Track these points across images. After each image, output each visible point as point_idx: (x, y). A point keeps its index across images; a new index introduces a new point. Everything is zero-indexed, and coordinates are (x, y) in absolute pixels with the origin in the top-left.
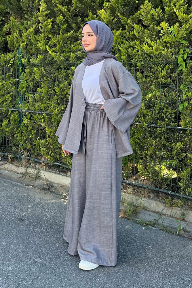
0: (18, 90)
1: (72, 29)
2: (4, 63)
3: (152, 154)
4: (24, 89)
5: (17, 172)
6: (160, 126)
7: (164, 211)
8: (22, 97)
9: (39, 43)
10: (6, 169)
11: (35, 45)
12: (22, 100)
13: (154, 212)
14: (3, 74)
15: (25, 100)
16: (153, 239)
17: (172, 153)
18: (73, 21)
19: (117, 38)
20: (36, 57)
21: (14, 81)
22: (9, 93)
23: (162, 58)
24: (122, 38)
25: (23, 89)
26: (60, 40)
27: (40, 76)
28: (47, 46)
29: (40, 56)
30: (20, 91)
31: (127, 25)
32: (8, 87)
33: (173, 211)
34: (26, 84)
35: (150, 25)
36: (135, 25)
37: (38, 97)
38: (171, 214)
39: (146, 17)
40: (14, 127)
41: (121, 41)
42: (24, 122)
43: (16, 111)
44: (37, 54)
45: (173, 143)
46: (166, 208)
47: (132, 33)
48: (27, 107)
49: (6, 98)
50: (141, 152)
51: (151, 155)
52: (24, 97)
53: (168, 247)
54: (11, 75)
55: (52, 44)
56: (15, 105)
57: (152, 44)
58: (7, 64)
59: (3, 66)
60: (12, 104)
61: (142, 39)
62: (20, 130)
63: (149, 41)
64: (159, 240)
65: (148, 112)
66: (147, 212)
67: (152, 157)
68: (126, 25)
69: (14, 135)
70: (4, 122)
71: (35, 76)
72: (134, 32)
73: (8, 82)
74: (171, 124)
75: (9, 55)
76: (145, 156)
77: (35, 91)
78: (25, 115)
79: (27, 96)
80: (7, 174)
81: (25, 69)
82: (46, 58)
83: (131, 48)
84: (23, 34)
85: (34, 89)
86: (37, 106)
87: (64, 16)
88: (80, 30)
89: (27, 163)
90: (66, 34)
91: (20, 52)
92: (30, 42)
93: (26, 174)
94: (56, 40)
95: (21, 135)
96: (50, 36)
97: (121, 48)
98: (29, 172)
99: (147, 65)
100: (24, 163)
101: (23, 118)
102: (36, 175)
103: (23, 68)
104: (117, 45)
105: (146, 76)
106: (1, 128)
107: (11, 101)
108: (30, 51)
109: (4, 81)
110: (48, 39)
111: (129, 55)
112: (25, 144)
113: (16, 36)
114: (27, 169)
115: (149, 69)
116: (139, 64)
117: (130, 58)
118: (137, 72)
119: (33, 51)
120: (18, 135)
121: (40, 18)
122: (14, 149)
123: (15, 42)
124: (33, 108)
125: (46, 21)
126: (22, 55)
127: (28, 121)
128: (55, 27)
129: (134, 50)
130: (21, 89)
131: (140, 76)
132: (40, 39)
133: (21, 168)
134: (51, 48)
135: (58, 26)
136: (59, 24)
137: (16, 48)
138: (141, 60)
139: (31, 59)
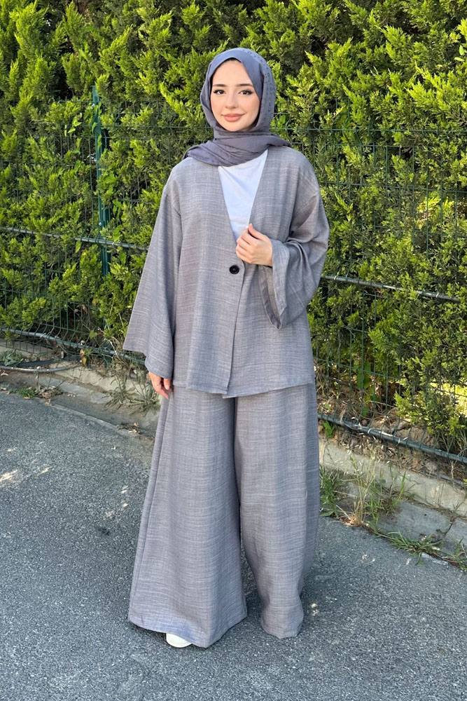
0: (95, 193)
1: (224, 37)
2: (58, 126)
3: (433, 368)
4: (110, 192)
5: (102, 389)
6: (455, 299)
7: (460, 507)
8: (107, 211)
9: (140, 75)
10: (77, 381)
11: (132, 81)
12: (107, 218)
13: (434, 509)
14: (58, 151)
15: (113, 217)
18: (226, 16)
19: (340, 63)
20: (136, 110)
21: (84, 171)
22: (74, 200)
24: (353, 64)
25: (107, 192)
26: (192, 69)
27: (147, 159)
29: (146, 110)
30: (100, 194)
31: (368, 28)
32: (72, 185)
34: (113, 178)
35: (430, 28)
36: (388, 30)
37: (144, 212)
39: (419, 7)
40: (90, 283)
41: (351, 73)
42: (112, 271)
43: (92, 244)
44: (138, 102)
46: (466, 501)
47: (381, 49)
48: (117, 235)
49: (67, 212)
50: (403, 359)
51: (429, 368)
52: (111, 211)
54: (76, 155)
55: (173, 78)
56: (89, 228)
57: (436, 81)
58: (66, 127)
59: (57, 133)
60: (83, 225)
61: (407, 66)
62: (103, 289)
63: (427, 75)
65: (421, 262)
66: (419, 508)
67: (433, 374)
68: (364, 30)
69: (91, 300)
70: (67, 268)
71: (135, 159)
72: (385, 47)
73: (72, 172)
75: (69, 103)
76: (414, 371)
77: (136, 197)
78: (116, 255)
79: (118, 208)
80: (78, 393)
81: (111, 141)
82: (160, 115)
83: (377, 93)
84: (101, 52)
85: (134, 192)
86: (141, 234)
87: (201, 4)
88: (245, 41)
89: (125, 369)
90: (208, 51)
91: (96, 98)
92: (120, 74)
93: (123, 394)
94: (183, 67)
95: (108, 301)
96: (168, 57)
97: (349, 93)
98: (130, 390)
99: (421, 139)
100: (118, 368)
101: (110, 261)
102: (147, 399)
103: (106, 138)
104: (341, 83)
105: (417, 167)
106: (61, 283)
107: (80, 218)
108: (120, 94)
109: (60, 170)
110: (164, 65)
111: (370, 111)
112: (117, 324)
113: (82, 58)
114: (124, 383)
115: (426, 150)
116: (397, 136)
117: (374, 117)
118: (393, 157)
119: (127, 96)
120: (101, 302)
121: (141, 11)
122: (93, 335)
123: (83, 73)
124: (133, 238)
125: (157, 20)
126: (100, 104)
127: (123, 268)
128: (180, 33)
129: (384, 98)
130: (102, 191)
131: (401, 167)
132: (144, 66)
133: (111, 379)
134: (170, 88)
135: (188, 31)
136: (188, 26)
137: (86, 86)
138: (404, 125)
139: (123, 115)
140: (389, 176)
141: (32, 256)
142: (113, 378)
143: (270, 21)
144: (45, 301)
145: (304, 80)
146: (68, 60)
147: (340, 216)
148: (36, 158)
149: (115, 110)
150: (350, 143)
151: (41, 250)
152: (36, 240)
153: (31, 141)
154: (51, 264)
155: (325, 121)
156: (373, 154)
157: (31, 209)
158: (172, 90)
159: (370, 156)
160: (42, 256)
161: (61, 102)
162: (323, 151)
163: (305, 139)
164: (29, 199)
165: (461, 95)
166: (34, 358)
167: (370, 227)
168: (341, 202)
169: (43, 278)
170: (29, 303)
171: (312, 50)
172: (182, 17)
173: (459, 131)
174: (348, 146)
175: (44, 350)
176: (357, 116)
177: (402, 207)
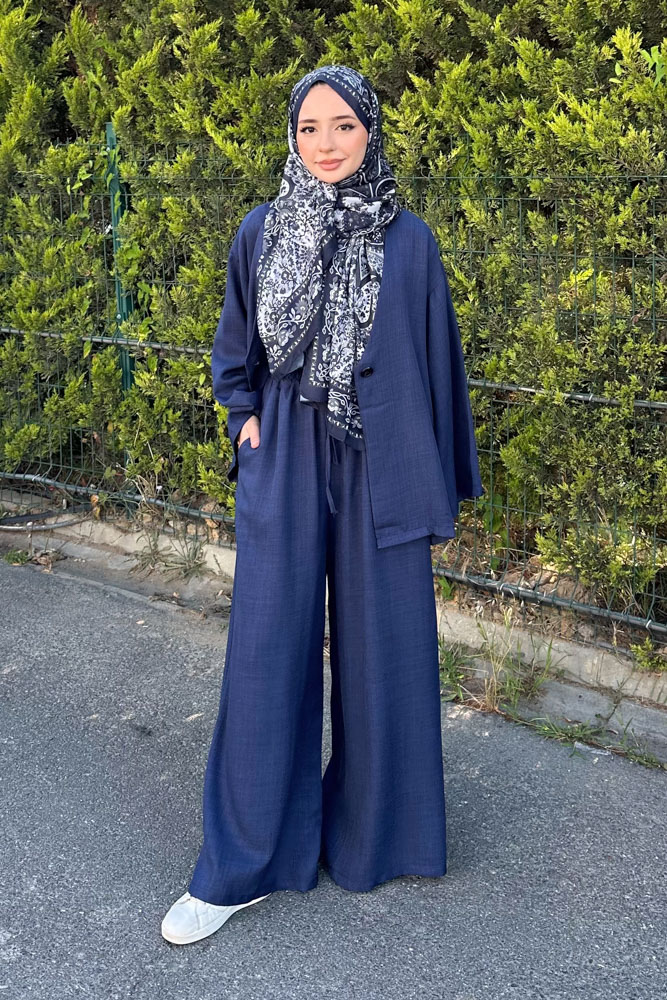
0: (112, 273)
1: (294, 55)
2: (57, 180)
3: (586, 496)
4: (133, 270)
5: (123, 550)
6: (614, 401)
7: (627, 684)
8: (128, 298)
9: (177, 106)
10: (86, 540)
11: (165, 115)
12: (129, 308)
13: (592, 688)
14: (56, 215)
15: (137, 306)
16: (595, 794)
17: (655, 493)
18: (296, 25)
19: (456, 88)
20: (171, 156)
21: (95, 242)
22: (80, 283)
23: (618, 163)
24: (473, 90)
25: (130, 271)
26: (250, 97)
27: (186, 224)
28: (207, 120)
29: (184, 155)
30: (119, 274)
31: (492, 41)
32: (77, 263)
33: (659, 685)
34: (138, 252)
35: (575, 40)
36: (519, 42)
37: (182, 297)
38: (651, 696)
39: (560, 12)
40: (106, 400)
41: (471, 100)
42: (137, 381)
43: (108, 345)
44: (174, 145)
45: (658, 458)
46: (635, 675)
47: (511, 69)
48: (144, 331)
49: (71, 301)
50: (546, 487)
51: (581, 496)
52: (135, 297)
53: (645, 820)
54: (83, 220)
55: (223, 111)
56: (102, 322)
57: (583, 110)
58: (68, 181)
59: (54, 190)
60: (94, 320)
61: (546, 91)
62: (124, 409)
63: (573, 103)
64: (614, 797)
65: (569, 353)
66: (571, 688)
67: (587, 504)
68: (487, 43)
69: (106, 425)
70: (70, 381)
71: (170, 224)
72: (515, 66)
73: (76, 245)
74: (652, 396)
75: (73, 148)
76: (561, 501)
77: (170, 278)
78: (142, 360)
79: (145, 293)
80: (88, 556)
81: (134, 199)
82: (205, 162)
83: (507, 127)
84: (120, 75)
85: (168, 270)
86: (179, 329)
87: (262, 8)
88: (324, 58)
89: (156, 521)
90: (272, 73)
91: (111, 139)
92: (147, 105)
93: (155, 555)
94: (237, 95)
95: (132, 426)
96: (216, 81)
97: (469, 128)
98: (164, 550)
99: (566, 188)
100: (147, 518)
101: (133, 367)
102: (188, 561)
103: (126, 195)
104: (457, 115)
105: (561, 225)
106: (62, 403)
107: (89, 310)
108: (147, 134)
109: (60, 241)
110: (211, 93)
111: (497, 151)
112: (145, 457)
113: (93, 83)
114: (156, 540)
115: (573, 202)
116: (534, 185)
117: (503, 160)
118: (529, 213)
119: (157, 136)
120: (121, 426)
121: (177, 18)
122: (109, 473)
123: (93, 104)
124: (167, 335)
125: (200, 29)
126: (118, 149)
127: (153, 378)
128: (232, 49)
129: (516, 134)
130: (121, 271)
131: (540, 226)
132: (183, 94)
133: (137, 536)
134: (219, 124)
135: (244, 45)
136: (244, 38)
137: (97, 123)
138: (543, 170)
139: (152, 163)
140: (524, 239)
141: (18, 365)
142: (140, 534)
143: (358, 31)
144: (38, 429)
145: (408, 110)
146: (71, 87)
147: (458, 295)
148: (24, 224)
149: (139, 156)
150: (471, 196)
151: (32, 357)
152: (24, 343)
153: (17, 201)
154: (47, 376)
155: (437, 167)
156: (502, 210)
157: (17, 299)
158: (222, 126)
159: (498, 212)
160: (33, 364)
161: (60, 146)
162: (435, 207)
163: (409, 192)
164: (13, 285)
165: (619, 129)
166: (23, 511)
167: (500, 308)
168: (460, 276)
169: (35, 396)
170: (15, 432)
171: (416, 71)
172: (236, 26)
173: (615, 177)
174: (468, 199)
175: (37, 499)
176: (480, 160)
177: (542, 280)
